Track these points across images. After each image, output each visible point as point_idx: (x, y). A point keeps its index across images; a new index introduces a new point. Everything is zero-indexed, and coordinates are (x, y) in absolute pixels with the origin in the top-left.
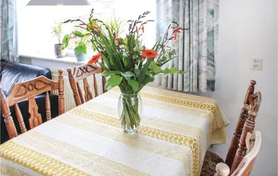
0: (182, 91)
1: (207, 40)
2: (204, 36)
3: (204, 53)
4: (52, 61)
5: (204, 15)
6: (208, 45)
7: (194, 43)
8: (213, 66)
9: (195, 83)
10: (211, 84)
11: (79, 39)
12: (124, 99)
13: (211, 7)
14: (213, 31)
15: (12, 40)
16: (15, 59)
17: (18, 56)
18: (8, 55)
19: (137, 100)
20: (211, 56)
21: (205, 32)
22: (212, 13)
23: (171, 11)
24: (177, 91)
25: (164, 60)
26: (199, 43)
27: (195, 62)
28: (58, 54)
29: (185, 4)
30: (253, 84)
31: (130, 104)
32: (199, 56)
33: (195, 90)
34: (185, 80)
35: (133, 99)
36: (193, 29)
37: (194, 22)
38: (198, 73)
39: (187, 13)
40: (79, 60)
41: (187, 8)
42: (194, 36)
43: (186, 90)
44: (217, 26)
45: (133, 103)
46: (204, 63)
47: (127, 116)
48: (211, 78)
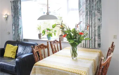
0: (89, 48)
1: (98, 29)
2: (97, 28)
3: (97, 34)
4: (38, 40)
5: (97, 21)
6: (98, 31)
7: (93, 31)
8: (100, 38)
9: (94, 45)
10: (99, 45)
11: (49, 31)
12: (72, 49)
13: (99, 18)
14: (100, 26)
15: (21, 33)
16: (22, 40)
17: (23, 39)
18: (19, 39)
19: (76, 49)
20: (99, 35)
21: (97, 27)
22: (99, 20)
23: (85, 19)
24: (87, 48)
25: (84, 36)
26: (95, 31)
27: (94, 37)
28: (40, 38)
29: (90, 17)
30: (113, 43)
31: (74, 50)
32: (95, 35)
33: (94, 47)
34: (90, 44)
35: (75, 48)
36: (93, 26)
37: (93, 23)
38: (95, 41)
39: (90, 20)
40: (49, 40)
41: (90, 18)
42: (93, 28)
43: (90, 48)
44: (101, 24)
45: (75, 50)
46: (97, 38)
47: (73, 54)
48: (99, 43)
